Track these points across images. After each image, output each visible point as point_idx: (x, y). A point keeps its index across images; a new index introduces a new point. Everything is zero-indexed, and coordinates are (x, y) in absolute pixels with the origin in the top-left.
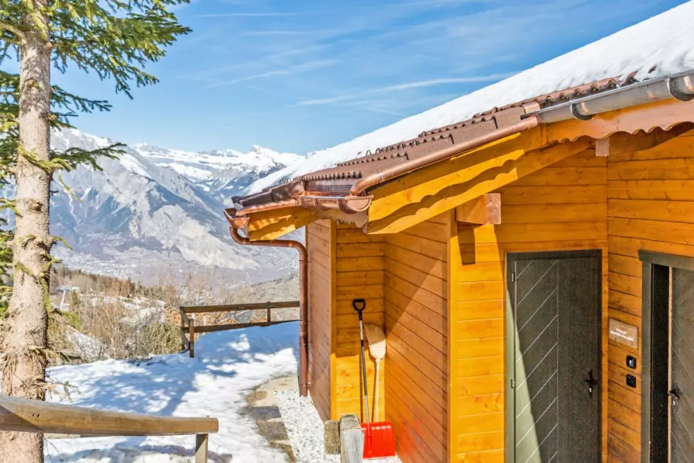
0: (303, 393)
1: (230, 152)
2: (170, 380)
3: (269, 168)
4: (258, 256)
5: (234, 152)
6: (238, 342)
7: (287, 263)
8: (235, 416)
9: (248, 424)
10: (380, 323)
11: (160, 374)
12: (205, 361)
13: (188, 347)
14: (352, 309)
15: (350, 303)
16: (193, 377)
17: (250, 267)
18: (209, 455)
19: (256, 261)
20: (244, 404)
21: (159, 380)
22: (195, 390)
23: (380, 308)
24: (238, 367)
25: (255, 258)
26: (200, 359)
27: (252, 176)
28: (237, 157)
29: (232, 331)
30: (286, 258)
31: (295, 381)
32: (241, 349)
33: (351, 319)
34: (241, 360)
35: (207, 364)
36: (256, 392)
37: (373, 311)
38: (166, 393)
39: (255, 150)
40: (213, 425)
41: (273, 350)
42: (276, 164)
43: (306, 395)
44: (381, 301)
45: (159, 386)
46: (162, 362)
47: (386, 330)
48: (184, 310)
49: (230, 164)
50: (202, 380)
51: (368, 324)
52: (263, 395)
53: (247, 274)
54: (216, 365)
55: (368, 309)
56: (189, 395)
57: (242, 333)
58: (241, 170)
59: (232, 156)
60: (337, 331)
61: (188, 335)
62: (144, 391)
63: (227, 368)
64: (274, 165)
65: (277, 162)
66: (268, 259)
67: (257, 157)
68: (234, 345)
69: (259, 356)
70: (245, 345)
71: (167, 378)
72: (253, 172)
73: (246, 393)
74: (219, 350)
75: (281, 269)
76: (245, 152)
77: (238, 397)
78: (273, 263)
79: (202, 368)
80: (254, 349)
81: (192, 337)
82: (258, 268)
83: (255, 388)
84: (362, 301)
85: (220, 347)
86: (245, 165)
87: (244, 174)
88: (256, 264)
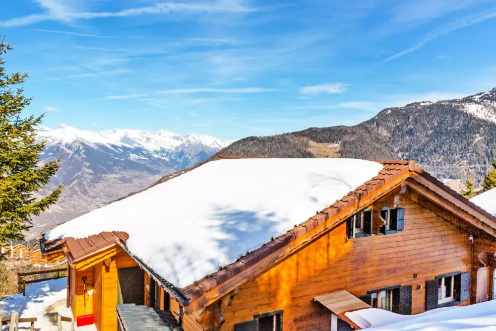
0: (68, 306)
1: (42, 128)
2: (17, 306)
3: (73, 141)
4: (63, 203)
5: (46, 128)
6: (44, 287)
7: (85, 207)
8: (42, 317)
9: (47, 319)
10: (91, 284)
11: (12, 304)
12: (30, 297)
13: (23, 291)
14: (82, 280)
15: (81, 279)
16: (26, 304)
17: (56, 211)
18: (35, 329)
19: (61, 207)
20: (46, 312)
21: (13, 306)
22: (27, 309)
23: (92, 279)
24: (44, 298)
25: (61, 204)
26: (28, 296)
27: (59, 145)
28: (47, 131)
29: (42, 282)
30: (84, 204)
31: (65, 303)
32: (46, 291)
33: (81, 283)
34: (46, 295)
35: (32, 298)
36: (50, 308)
37: (89, 281)
38: (16, 311)
39: (62, 128)
40: (35, 319)
41: (59, 290)
42: (78, 138)
43: (69, 307)
44: (92, 277)
45: (13, 308)
46: (12, 299)
47: (93, 286)
48: (19, 274)
49: (42, 136)
50: (30, 305)
51: (87, 285)
52: (53, 309)
53: (54, 215)
54: (35, 298)
55: (87, 279)
56: (25, 311)
57: (46, 283)
58: (51, 141)
59: (44, 131)
60: (77, 288)
61: (22, 286)
62: (8, 311)
63: (39, 299)
64: (76, 139)
65: (78, 136)
66: (71, 205)
67: (63, 133)
68: (43, 289)
69: (53, 293)
70: (47, 289)
71: (16, 305)
72: (60, 143)
73: (47, 308)
74: (37, 292)
75: (80, 212)
76: (54, 129)
77: (43, 310)
78: (74, 208)
79: (29, 300)
80: (51, 290)
81: (24, 286)
82: (62, 211)
83: (50, 307)
84: (85, 277)
85: (37, 290)
86: (54, 138)
87: (53, 144)
88: (62, 209)
